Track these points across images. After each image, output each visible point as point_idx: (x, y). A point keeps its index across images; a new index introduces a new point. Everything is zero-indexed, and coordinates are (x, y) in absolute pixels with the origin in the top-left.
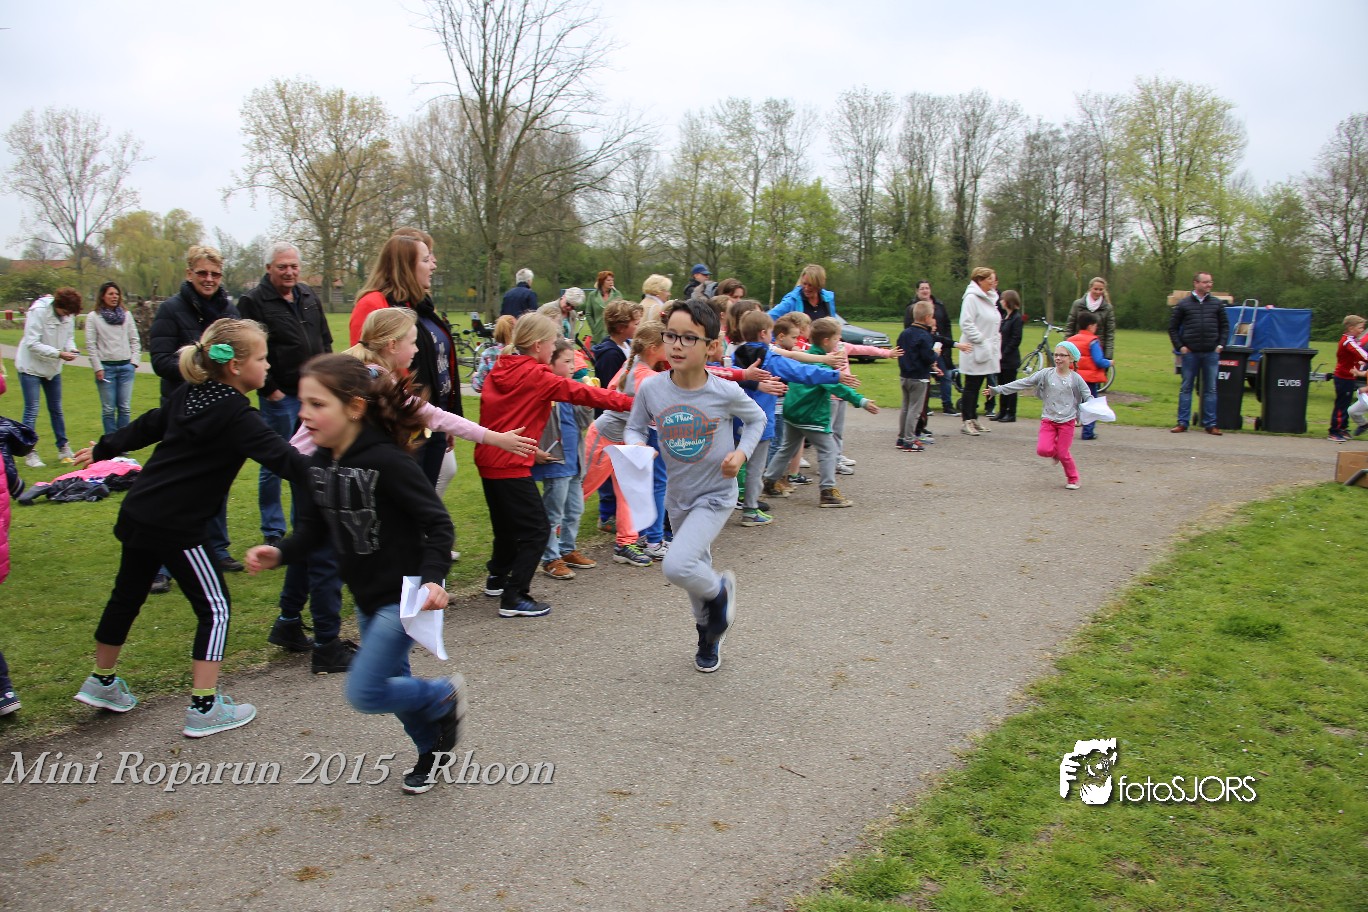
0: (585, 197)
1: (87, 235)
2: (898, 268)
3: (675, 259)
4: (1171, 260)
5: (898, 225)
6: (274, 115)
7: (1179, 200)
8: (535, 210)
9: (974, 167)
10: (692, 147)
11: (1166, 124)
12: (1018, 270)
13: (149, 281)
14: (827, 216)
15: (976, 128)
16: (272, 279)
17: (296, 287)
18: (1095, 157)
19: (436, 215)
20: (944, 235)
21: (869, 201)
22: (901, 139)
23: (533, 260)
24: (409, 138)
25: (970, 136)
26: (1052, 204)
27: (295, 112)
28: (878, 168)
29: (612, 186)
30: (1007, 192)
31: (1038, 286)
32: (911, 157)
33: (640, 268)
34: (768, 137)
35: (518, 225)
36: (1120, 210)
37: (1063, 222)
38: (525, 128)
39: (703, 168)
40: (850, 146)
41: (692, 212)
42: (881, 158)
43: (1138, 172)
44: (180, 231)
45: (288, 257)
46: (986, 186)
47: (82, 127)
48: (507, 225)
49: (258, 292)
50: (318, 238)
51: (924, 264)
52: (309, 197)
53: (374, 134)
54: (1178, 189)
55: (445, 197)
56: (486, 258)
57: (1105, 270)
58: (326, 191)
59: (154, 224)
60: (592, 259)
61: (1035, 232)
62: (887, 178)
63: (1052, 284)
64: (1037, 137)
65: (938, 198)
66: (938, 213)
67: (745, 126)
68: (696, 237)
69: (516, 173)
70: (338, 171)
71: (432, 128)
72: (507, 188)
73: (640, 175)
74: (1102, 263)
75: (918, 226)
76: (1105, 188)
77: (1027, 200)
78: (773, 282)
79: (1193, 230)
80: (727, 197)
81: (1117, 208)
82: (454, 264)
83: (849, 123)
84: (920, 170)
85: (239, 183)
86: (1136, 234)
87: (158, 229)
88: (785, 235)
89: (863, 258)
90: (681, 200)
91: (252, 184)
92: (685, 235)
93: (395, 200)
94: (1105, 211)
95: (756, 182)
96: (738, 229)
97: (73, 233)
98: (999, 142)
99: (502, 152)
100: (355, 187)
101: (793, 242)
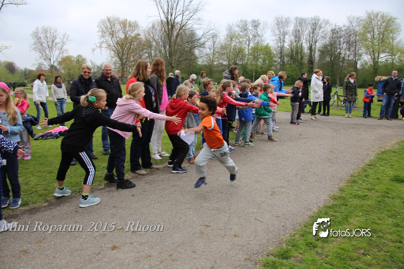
0: (198, 50)
1: (54, 63)
2: (292, 70)
3: (225, 68)
4: (376, 67)
5: (292, 57)
6: (107, 27)
7: (379, 49)
8: (183, 53)
9: (315, 39)
10: (230, 34)
11: (375, 25)
12: (328, 70)
13: (71, 76)
14: (270, 54)
15: (316, 27)
16: (104, 74)
17: (111, 76)
18: (353, 35)
19: (154, 55)
20: (306, 60)
21: (283, 50)
22: (293, 31)
23: (183, 68)
24: (146, 33)
25: (314, 30)
26: (339, 50)
27: (113, 26)
28: (286, 40)
29: (206, 46)
30: (325, 47)
31: (335, 75)
32: (296, 37)
33: (214, 71)
34: (252, 31)
35: (178, 58)
36: (360, 52)
37: (342, 56)
38: (180, 29)
39: (233, 40)
40: (277, 33)
41: (230, 54)
42: (287, 37)
43: (366, 40)
44: (80, 61)
45: (108, 67)
46: (319, 45)
47: (52, 31)
48: (175, 58)
49: (100, 78)
50: (120, 62)
51: (300, 69)
52: (117, 50)
53: (136, 32)
54: (379, 45)
55: (157, 50)
57: (355, 70)
58: (122, 49)
59: (73, 59)
60: (200, 68)
61: (334, 59)
62: (288, 43)
63: (339, 74)
64: (334, 30)
65: (304, 49)
66: (304, 53)
67: (246, 28)
68: (231, 61)
69: (178, 43)
70: (126, 43)
71: (153, 30)
72: (175, 47)
73: (214, 43)
74: (354, 68)
75: (298, 57)
76: (356, 45)
77: (331, 49)
78: (254, 74)
79: (383, 58)
80: (240, 49)
83: (277, 27)
84: (299, 40)
85: (97, 47)
86: (365, 59)
87: (74, 60)
88: (257, 60)
89: (281, 67)
90: (226, 50)
91: (101, 47)
92: (228, 61)
93: (142, 51)
94: (355, 52)
95: (249, 44)
96: (243, 59)
97: (50, 62)
98: (323, 31)
99: (173, 37)
100: (131, 48)
101: (260, 62)
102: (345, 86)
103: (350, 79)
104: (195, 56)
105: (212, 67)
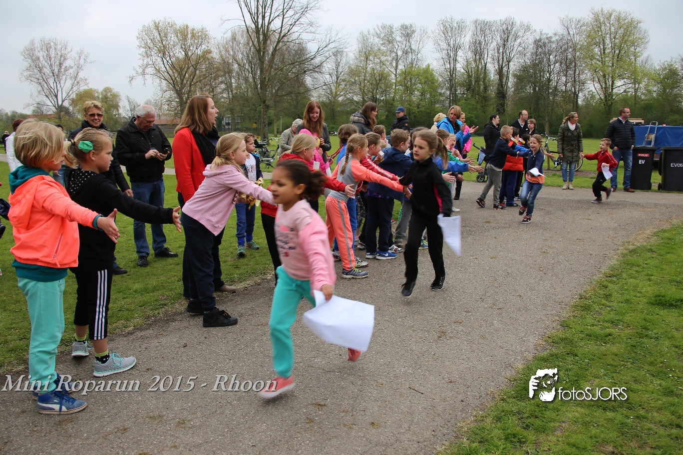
0: (310, 76)
1: (63, 101)
2: (469, 109)
3: (356, 106)
4: (609, 102)
5: (469, 87)
6: (154, 38)
7: (614, 72)
8: (285, 83)
9: (508, 57)
10: (364, 50)
11: (606, 32)
12: (531, 109)
14: (433, 83)
15: (508, 36)
18: (570, 50)
19: (236, 87)
20: (492, 92)
21: (454, 75)
22: (470, 43)
23: (285, 109)
24: (222, 48)
25: (505, 41)
26: (548, 75)
27: (164, 37)
28: (459, 58)
29: (324, 70)
30: (525, 69)
31: (541, 117)
32: (475, 52)
33: (339, 111)
34: (402, 43)
35: (277, 91)
36: (582, 77)
37: (553, 84)
38: (279, 42)
39: (370, 60)
40: (444, 48)
41: (364, 83)
42: (460, 53)
43: (592, 58)
44: (110, 100)
46: (514, 66)
47: (59, 47)
48: (271, 91)
49: (127, 128)
50: (178, 100)
51: (482, 106)
52: (172, 79)
53: (204, 47)
54: (613, 65)
55: (240, 78)
56: (261, 108)
58: (180, 76)
59: (96, 95)
61: (539, 89)
62: (463, 63)
63: (548, 115)
64: (540, 40)
65: (489, 73)
66: (489, 81)
67: (391, 38)
68: (367, 95)
69: (275, 64)
70: (187, 66)
71: (233, 43)
72: (270, 72)
73: (338, 64)
74: (574, 104)
75: (480, 87)
76: (575, 66)
77: (535, 73)
79: (621, 87)
80: (382, 75)
81: (581, 76)
82: (245, 112)
83: (444, 36)
84: (480, 59)
85: (137, 73)
86: (592, 89)
87: (98, 97)
88: (412, 93)
90: (359, 77)
91: (143, 74)
92: (361, 94)
93: (215, 80)
94: (575, 78)
95: (397, 66)
96: (388, 91)
97: (56, 100)
98: (520, 43)
99: (268, 54)
100: (195, 74)
101: (416, 97)
102: (561, 136)
103: (569, 123)
104: (305, 87)
105: (334, 106)
